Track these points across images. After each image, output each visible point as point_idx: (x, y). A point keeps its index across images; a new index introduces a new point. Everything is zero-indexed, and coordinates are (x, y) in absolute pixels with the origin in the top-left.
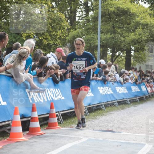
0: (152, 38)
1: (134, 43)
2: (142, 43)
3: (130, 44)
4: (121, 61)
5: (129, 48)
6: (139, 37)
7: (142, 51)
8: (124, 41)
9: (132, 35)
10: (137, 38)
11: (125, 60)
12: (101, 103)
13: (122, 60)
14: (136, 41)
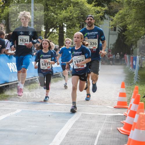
0: (82, 16)
1: (66, 20)
2: (73, 20)
3: (63, 21)
4: (55, 38)
5: (62, 25)
6: (70, 14)
7: (74, 28)
8: (57, 18)
9: (64, 12)
10: (68, 16)
11: (58, 36)
12: (36, 77)
13: (56, 36)
14: (68, 18)
